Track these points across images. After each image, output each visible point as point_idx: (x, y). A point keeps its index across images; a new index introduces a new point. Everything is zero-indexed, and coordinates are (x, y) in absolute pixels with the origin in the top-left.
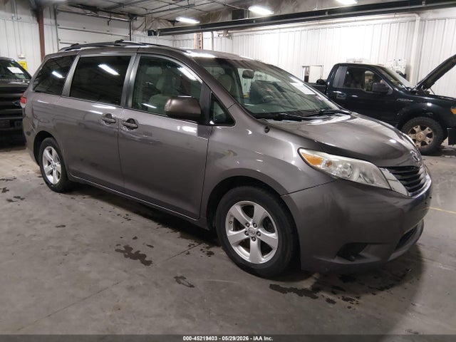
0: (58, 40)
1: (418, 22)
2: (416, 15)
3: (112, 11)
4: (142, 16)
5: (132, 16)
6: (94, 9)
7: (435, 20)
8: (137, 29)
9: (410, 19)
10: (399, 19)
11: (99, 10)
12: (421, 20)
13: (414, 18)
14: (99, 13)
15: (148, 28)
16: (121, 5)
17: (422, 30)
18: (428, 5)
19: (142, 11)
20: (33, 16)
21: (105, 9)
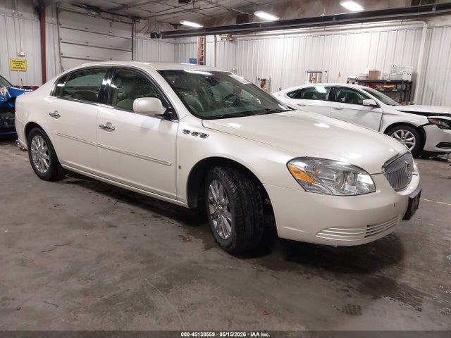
0: (60, 39)
1: (425, 30)
2: (424, 23)
3: (115, 12)
4: (145, 18)
5: (135, 18)
6: (97, 9)
7: (443, 27)
8: (140, 31)
9: (417, 26)
10: (406, 27)
11: (102, 11)
12: (428, 28)
13: (421, 26)
14: (102, 13)
15: (151, 31)
16: (125, 6)
17: (429, 38)
18: (438, 12)
19: (146, 14)
20: (34, 13)
21: (108, 10)
